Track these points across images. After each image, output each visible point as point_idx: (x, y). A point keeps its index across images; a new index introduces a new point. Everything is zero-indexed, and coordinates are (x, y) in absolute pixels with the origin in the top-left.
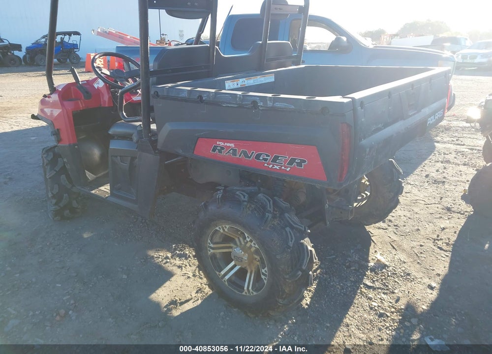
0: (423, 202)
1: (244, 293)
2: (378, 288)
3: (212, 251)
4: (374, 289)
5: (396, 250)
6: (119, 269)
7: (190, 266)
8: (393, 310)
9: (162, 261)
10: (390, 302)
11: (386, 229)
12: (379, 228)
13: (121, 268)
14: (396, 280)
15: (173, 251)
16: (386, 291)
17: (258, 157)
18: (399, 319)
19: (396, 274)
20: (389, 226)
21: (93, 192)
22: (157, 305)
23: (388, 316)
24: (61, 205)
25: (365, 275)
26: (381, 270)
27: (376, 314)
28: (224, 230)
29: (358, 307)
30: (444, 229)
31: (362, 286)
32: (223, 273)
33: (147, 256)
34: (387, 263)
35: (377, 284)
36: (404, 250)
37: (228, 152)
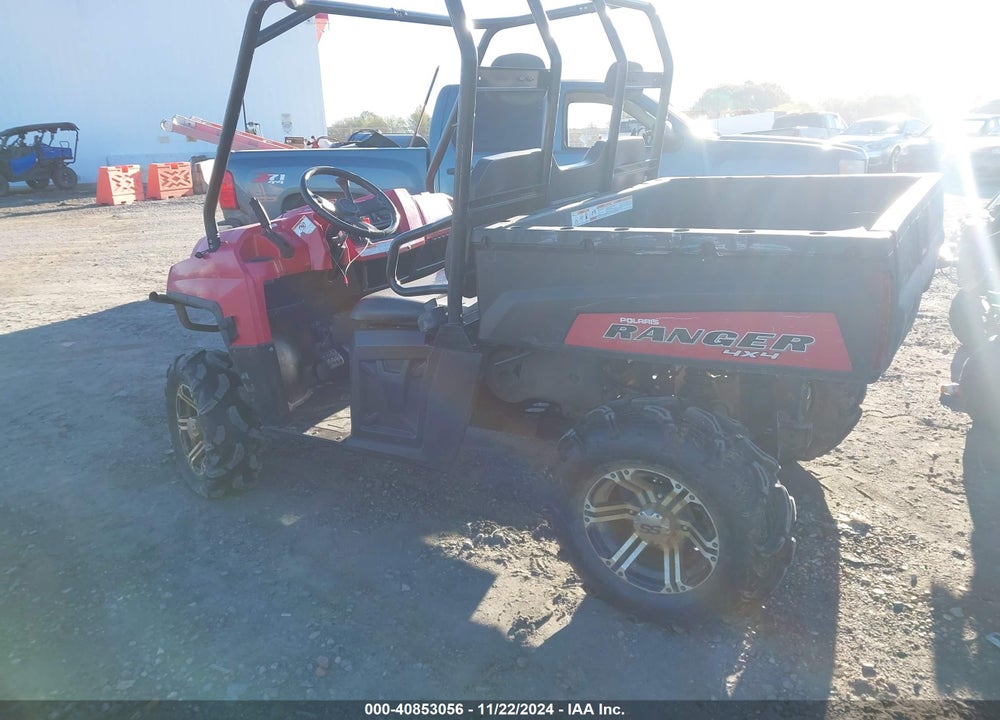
0: (879, 414)
1: (664, 591)
2: (873, 565)
3: (592, 520)
4: (866, 567)
5: (872, 499)
6: (387, 576)
7: (517, 558)
8: (914, 598)
9: (460, 553)
10: (904, 586)
11: (838, 465)
12: (825, 464)
13: (390, 573)
14: (896, 548)
15: (473, 535)
16: (888, 569)
17: (710, 339)
18: (931, 612)
19: (891, 539)
20: (840, 459)
21: (309, 433)
22: (494, 631)
23: (910, 610)
24: (230, 466)
25: (839, 545)
26: (864, 535)
27: (889, 608)
28: (622, 478)
29: (852, 600)
30: (935, 457)
31: (842, 564)
32: (615, 559)
33: (427, 547)
34: (869, 522)
35: (867, 559)
36: (884, 498)
37: (645, 335)
